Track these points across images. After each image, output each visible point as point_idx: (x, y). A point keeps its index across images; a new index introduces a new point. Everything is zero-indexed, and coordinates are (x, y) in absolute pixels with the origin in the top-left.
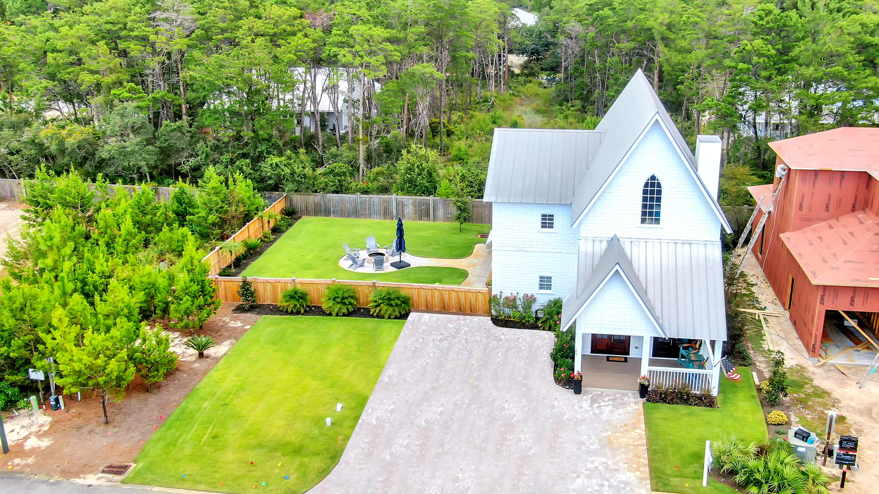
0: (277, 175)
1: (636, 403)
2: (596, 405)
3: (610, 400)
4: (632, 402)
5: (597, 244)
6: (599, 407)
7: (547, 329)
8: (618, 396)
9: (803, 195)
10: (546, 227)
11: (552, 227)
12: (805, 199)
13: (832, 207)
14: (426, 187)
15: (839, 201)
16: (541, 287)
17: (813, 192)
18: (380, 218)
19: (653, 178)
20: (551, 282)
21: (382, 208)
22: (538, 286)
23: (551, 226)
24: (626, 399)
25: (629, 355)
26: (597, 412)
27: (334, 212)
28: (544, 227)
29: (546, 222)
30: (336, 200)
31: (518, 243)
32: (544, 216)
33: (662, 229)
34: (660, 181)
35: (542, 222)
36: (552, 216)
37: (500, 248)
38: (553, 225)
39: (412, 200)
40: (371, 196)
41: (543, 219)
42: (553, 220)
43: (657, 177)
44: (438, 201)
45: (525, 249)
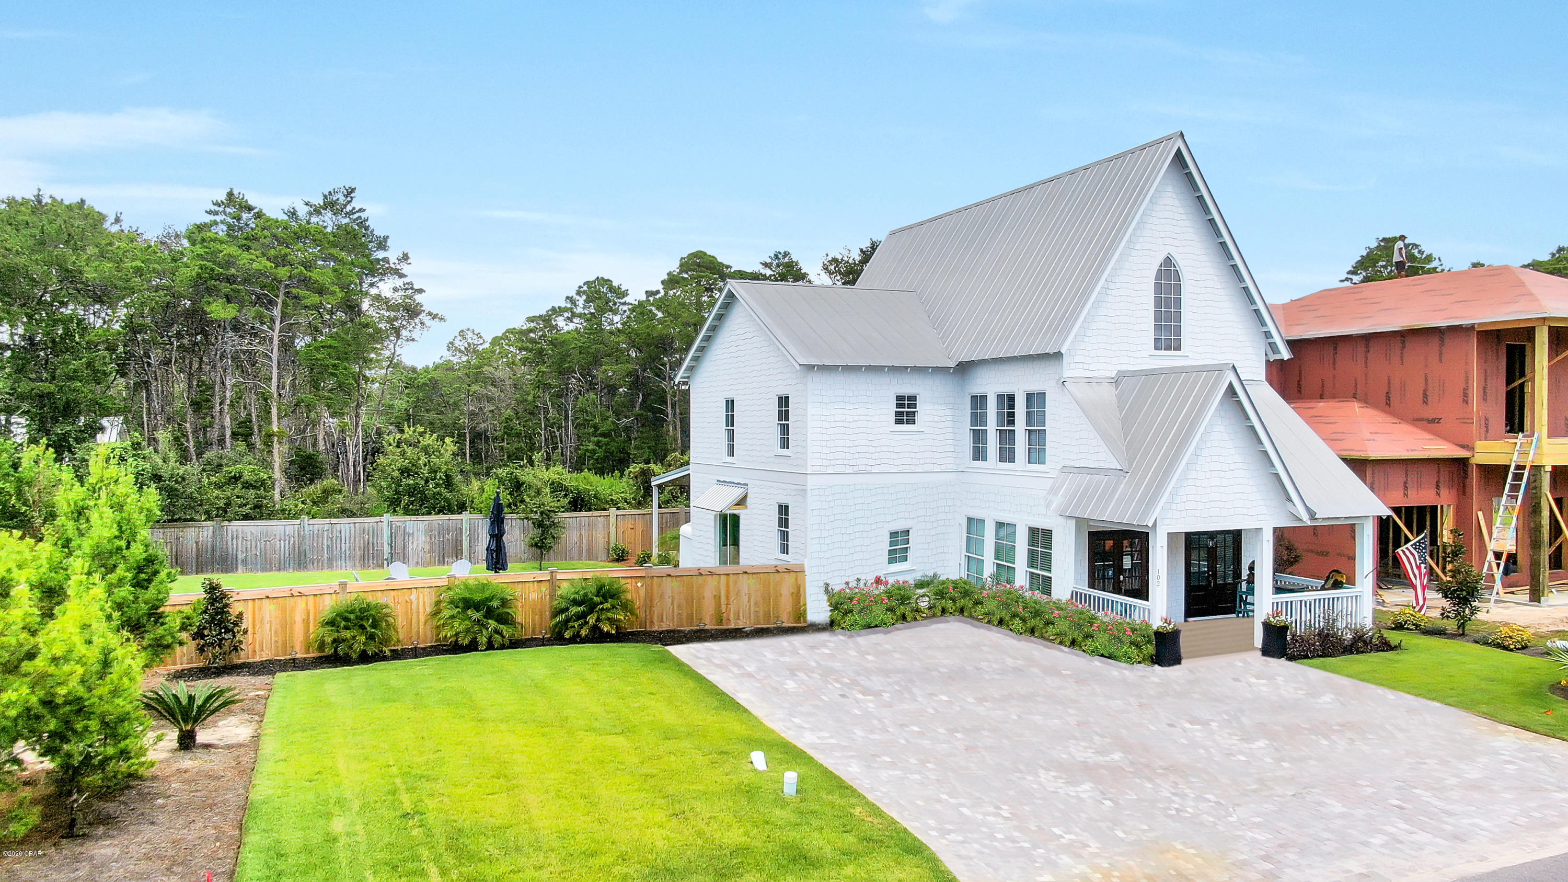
10: (902, 422)
11: (916, 421)
14: (445, 500)
16: (892, 557)
18: (354, 567)
19: (1168, 260)
20: (907, 542)
21: (359, 543)
23: (911, 418)
27: (245, 562)
28: (899, 422)
29: (903, 412)
30: (252, 533)
31: (856, 456)
32: (900, 398)
33: (1186, 358)
34: (1178, 269)
35: (896, 412)
36: (914, 398)
37: (823, 470)
38: (916, 418)
39: (427, 522)
40: (334, 521)
41: (898, 406)
42: (915, 406)
43: (1173, 261)
44: (480, 521)
45: (869, 469)
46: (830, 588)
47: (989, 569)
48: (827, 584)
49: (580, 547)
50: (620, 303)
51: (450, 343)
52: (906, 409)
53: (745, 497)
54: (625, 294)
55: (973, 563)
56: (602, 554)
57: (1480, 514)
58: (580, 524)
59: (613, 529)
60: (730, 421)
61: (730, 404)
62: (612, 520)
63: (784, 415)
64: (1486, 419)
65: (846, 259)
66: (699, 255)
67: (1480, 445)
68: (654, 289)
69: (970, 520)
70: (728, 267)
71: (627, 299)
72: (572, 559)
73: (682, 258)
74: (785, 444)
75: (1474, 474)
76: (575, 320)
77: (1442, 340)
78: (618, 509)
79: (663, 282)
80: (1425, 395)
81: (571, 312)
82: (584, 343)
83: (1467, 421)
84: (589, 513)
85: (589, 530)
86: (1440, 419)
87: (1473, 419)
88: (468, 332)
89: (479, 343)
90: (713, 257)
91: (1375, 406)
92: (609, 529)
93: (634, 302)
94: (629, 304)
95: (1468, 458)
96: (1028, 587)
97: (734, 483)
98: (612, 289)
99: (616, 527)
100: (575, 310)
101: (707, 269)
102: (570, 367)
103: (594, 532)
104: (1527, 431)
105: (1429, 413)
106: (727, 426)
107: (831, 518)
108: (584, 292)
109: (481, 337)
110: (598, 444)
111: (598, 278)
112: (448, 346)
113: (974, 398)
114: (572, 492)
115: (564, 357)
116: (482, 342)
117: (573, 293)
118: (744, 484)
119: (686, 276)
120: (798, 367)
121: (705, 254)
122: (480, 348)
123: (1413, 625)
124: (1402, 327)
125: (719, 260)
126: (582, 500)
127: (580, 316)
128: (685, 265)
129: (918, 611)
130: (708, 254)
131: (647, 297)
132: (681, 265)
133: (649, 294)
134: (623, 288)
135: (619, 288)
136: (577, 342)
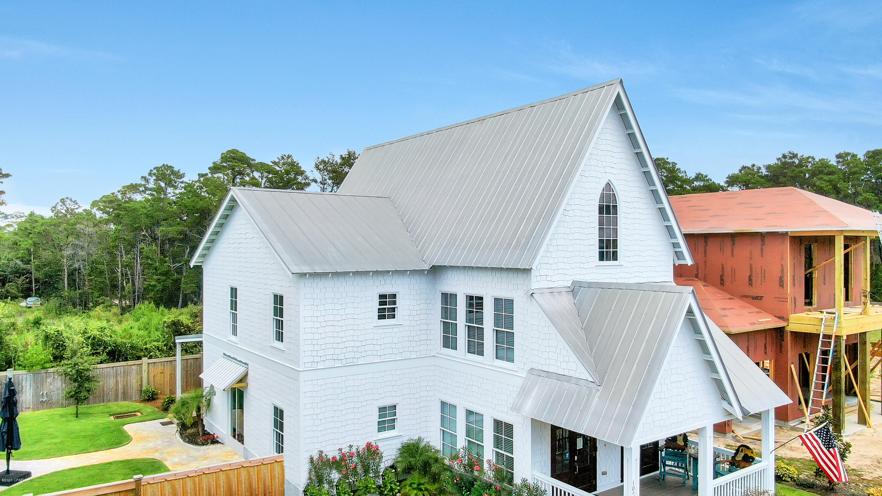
10: (384, 317)
11: (394, 316)
16: (382, 426)
19: (608, 187)
20: (395, 414)
22: (375, 427)
23: (392, 313)
28: (381, 317)
29: (385, 309)
31: (344, 351)
32: (382, 296)
33: (621, 267)
34: (615, 193)
35: (379, 309)
36: (394, 296)
37: (314, 366)
38: (396, 313)
41: (381, 303)
42: (394, 303)
43: (612, 186)
44: (24, 376)
45: (355, 361)
46: (324, 455)
47: (461, 442)
48: (321, 452)
49: (117, 391)
50: (179, 182)
51: (53, 207)
52: (388, 306)
53: (246, 375)
54: (182, 176)
55: (448, 439)
56: (135, 395)
57: (792, 366)
58: (116, 372)
59: (145, 375)
60: (234, 305)
61: (234, 292)
62: (145, 367)
63: (279, 312)
64: (795, 299)
65: (331, 161)
66: (234, 151)
67: (793, 317)
68: (204, 173)
69: (443, 404)
70: (253, 160)
71: (185, 179)
72: (109, 401)
73: (222, 154)
74: (280, 337)
75: (789, 338)
76: (147, 192)
77: (763, 241)
78: (151, 357)
79: (209, 168)
80: (750, 279)
81: (144, 187)
82: (148, 211)
83: (784, 300)
84: (124, 363)
85: (124, 377)
86: (762, 297)
87: (787, 298)
88: (67, 200)
89: (75, 208)
90: (243, 153)
91: (714, 285)
92: (142, 374)
93: (188, 182)
94: (185, 183)
95: (784, 327)
96: (494, 461)
97: (236, 360)
98: (173, 173)
99: (148, 373)
100: (147, 186)
101: (239, 161)
102: (139, 227)
103: (129, 378)
104: (815, 304)
105: (754, 291)
106: (232, 309)
107: (324, 399)
108: (154, 174)
109: (77, 204)
110: (158, 280)
111: (164, 165)
112: (51, 209)
113: (445, 296)
114: (110, 346)
115: (135, 219)
116: (77, 206)
117: (146, 175)
118: (245, 364)
119: (225, 165)
120: (290, 275)
121: (238, 151)
122: (77, 211)
123: (790, 477)
124: (734, 230)
125: (248, 155)
126: (120, 351)
127: (150, 189)
128: (225, 158)
130: (240, 151)
131: (199, 178)
132: (222, 158)
133: (201, 176)
134: (182, 172)
135: (179, 172)
136: (143, 210)
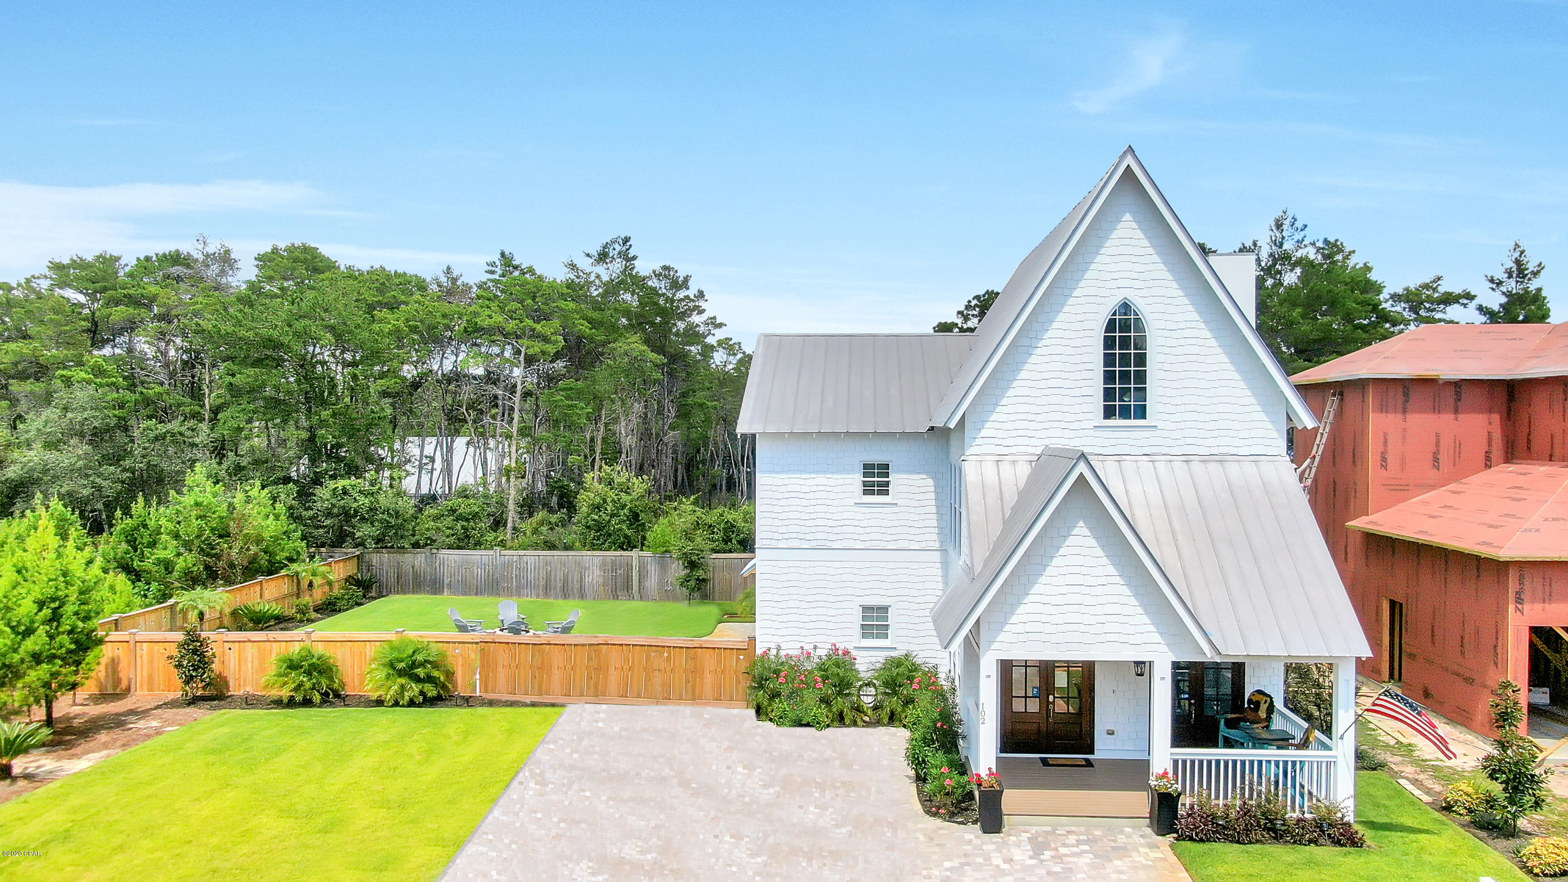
0: (344, 507)
1: (1154, 847)
2: (1047, 854)
3: (1079, 843)
4: (1143, 845)
5: (1005, 468)
6: (1059, 858)
7: (886, 721)
8: (1097, 833)
9: (1385, 435)
10: (872, 493)
11: (886, 493)
12: (1390, 447)
13: (1443, 458)
14: (626, 536)
15: (1458, 447)
16: (867, 631)
17: (1404, 430)
18: (538, 596)
19: (1126, 307)
20: (886, 619)
21: (543, 574)
22: (858, 631)
23: (884, 489)
24: (1121, 839)
25: (1092, 752)
26: (1057, 869)
27: (450, 586)
28: (868, 493)
29: (873, 482)
30: (455, 561)
31: (813, 530)
32: (868, 466)
33: (1154, 429)
34: (1141, 316)
35: (863, 482)
36: (887, 466)
37: (774, 543)
38: (889, 488)
39: (599, 558)
40: (521, 552)
41: (866, 475)
42: (887, 475)
43: (1134, 309)
44: (649, 558)
45: (829, 544)
52: (877, 479)
123: (1465, 808)
129: (858, 709)
